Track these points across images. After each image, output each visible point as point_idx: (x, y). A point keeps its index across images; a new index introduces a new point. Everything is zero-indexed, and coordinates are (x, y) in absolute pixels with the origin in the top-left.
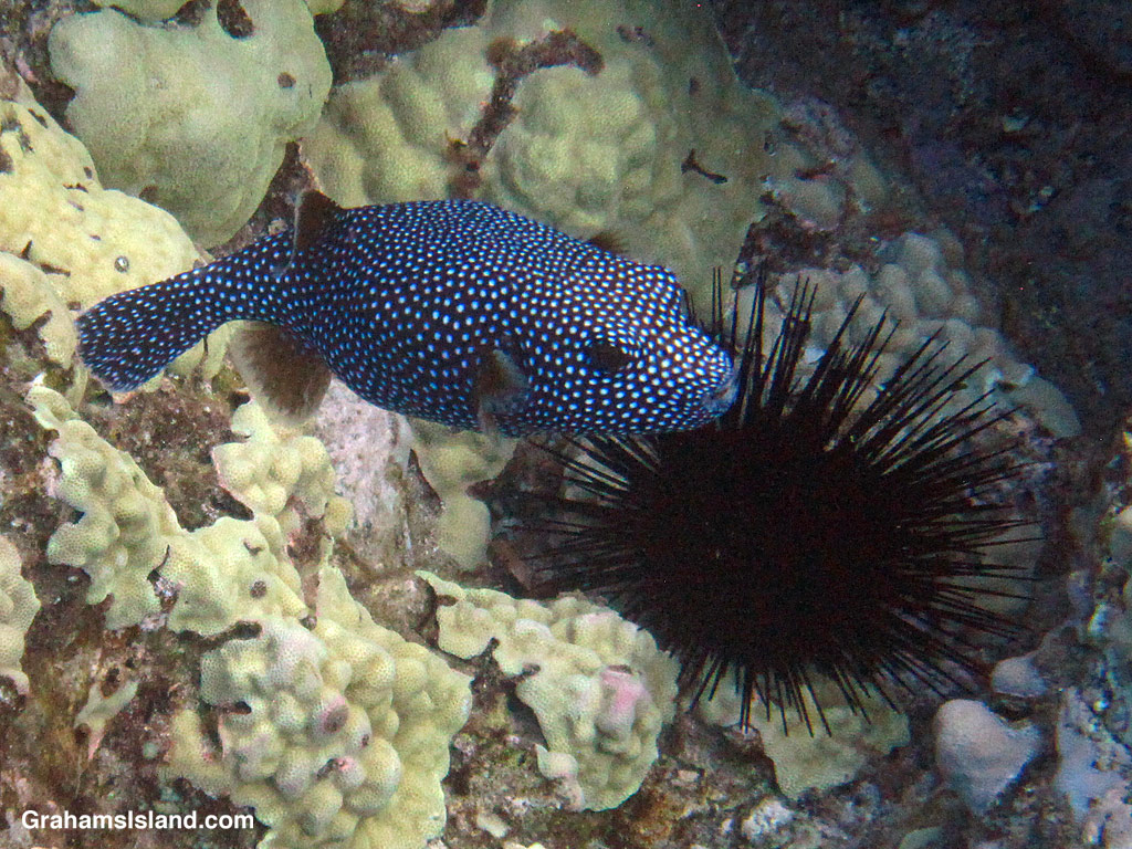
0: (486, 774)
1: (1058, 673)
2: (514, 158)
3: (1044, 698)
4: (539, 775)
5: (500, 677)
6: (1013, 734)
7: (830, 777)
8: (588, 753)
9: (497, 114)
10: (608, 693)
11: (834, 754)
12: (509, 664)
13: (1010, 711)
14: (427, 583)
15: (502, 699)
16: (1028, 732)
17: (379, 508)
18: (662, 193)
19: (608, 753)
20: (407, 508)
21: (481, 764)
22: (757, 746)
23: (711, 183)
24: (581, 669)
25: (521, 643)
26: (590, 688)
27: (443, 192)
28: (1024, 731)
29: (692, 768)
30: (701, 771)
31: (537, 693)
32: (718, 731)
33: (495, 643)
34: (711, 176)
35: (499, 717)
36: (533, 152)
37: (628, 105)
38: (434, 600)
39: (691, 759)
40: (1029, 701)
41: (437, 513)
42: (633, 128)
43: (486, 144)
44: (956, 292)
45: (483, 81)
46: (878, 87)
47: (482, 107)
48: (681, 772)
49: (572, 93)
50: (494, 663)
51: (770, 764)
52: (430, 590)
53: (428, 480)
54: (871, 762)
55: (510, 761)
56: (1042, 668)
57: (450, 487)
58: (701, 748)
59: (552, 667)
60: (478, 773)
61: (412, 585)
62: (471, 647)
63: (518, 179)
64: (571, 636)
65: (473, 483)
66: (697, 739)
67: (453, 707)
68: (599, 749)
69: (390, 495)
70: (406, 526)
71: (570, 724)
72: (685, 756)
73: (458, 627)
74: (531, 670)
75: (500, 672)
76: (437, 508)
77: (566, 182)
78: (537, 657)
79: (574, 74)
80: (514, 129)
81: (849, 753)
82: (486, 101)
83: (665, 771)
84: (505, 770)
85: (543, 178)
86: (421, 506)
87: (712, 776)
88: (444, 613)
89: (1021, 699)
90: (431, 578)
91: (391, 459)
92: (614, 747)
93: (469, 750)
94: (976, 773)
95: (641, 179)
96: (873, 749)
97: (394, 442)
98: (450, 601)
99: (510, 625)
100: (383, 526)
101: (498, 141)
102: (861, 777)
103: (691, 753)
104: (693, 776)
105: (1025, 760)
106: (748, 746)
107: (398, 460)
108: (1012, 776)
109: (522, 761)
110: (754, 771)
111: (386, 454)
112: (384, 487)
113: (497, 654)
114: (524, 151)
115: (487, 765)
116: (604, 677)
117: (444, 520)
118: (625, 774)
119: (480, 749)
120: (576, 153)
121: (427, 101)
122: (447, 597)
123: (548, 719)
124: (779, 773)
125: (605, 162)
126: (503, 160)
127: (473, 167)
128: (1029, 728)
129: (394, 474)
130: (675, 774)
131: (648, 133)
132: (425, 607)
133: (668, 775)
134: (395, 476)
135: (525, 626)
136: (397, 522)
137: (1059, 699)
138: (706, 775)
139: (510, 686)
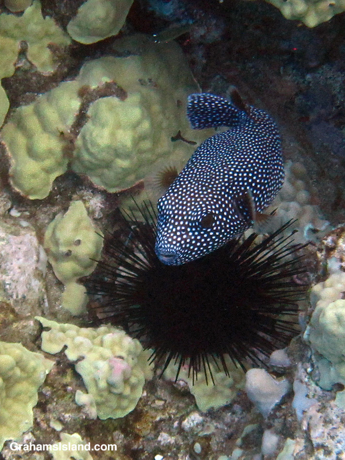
0: (54, 404)
1: (295, 356)
2: (87, 137)
3: (290, 368)
4: (76, 404)
5: (67, 362)
6: (278, 383)
7: (219, 402)
8: (105, 394)
9: (81, 118)
10: (111, 368)
11: (221, 392)
12: (71, 356)
13: (277, 373)
14: (39, 321)
15: (69, 371)
16: (284, 382)
17: (30, 290)
18: (160, 150)
19: (114, 394)
20: (46, 289)
21: (53, 399)
22: (187, 390)
23: (189, 145)
24: (103, 358)
25: (78, 347)
26: (103, 365)
27: (60, 153)
28: (282, 382)
29: (160, 399)
30: (165, 401)
31: (84, 369)
32: (170, 383)
33: (66, 347)
34: (190, 142)
35: (68, 379)
36: (94, 134)
37: (136, 113)
38: (42, 328)
39: (160, 395)
40: (284, 368)
41: (62, 291)
42: (139, 123)
43: (77, 131)
44: (297, 190)
45: (76, 104)
46: (300, 99)
47: (75, 115)
48: (156, 401)
49: (112, 108)
50: (65, 356)
51: (193, 397)
52: (40, 324)
53: (58, 277)
54: (238, 396)
55: (65, 398)
56: (289, 354)
57: (68, 280)
58: (165, 391)
59: (91, 357)
60: (51, 403)
61: (31, 323)
62: (55, 349)
63: (89, 146)
64: (102, 344)
65: (78, 277)
66: (162, 387)
67: (36, 375)
68: (110, 392)
69: (37, 284)
70: (45, 297)
71: (96, 381)
72: (158, 394)
73: (50, 341)
74: (81, 358)
75: (68, 360)
76: (62, 289)
77: (109, 147)
78: (84, 353)
79: (114, 100)
80: (88, 125)
81: (228, 392)
82: (77, 113)
83: (148, 401)
84: (62, 402)
85: (98, 146)
86: (55, 288)
87: (169, 403)
88: (45, 335)
89: (282, 368)
90: (42, 320)
91: (36, 268)
92: (115, 391)
93: (49, 393)
94: (262, 400)
95: (146, 145)
96: (240, 390)
97: (38, 261)
98: (48, 329)
99: (73, 338)
100: (33, 297)
101: (82, 130)
102: (234, 402)
103: (160, 393)
104: (161, 403)
105: (283, 394)
106: (183, 389)
107: (40, 268)
108: (277, 401)
109: (71, 397)
110: (187, 400)
111: (34, 266)
112: (33, 280)
113: (67, 352)
114: (91, 134)
115: (55, 400)
116: (110, 361)
117: (64, 294)
118: (125, 403)
119: (53, 393)
120: (113, 135)
121: (51, 113)
122: (47, 328)
123: (87, 379)
124: (197, 401)
125: (126, 138)
126: (84, 138)
127: (72, 142)
128: (284, 380)
129: (38, 274)
130: (154, 402)
131: (146, 125)
132: (37, 332)
133: (149, 403)
134: (39, 275)
135: (79, 339)
136: (41, 295)
137: (296, 367)
138: (167, 402)
139: (72, 366)
